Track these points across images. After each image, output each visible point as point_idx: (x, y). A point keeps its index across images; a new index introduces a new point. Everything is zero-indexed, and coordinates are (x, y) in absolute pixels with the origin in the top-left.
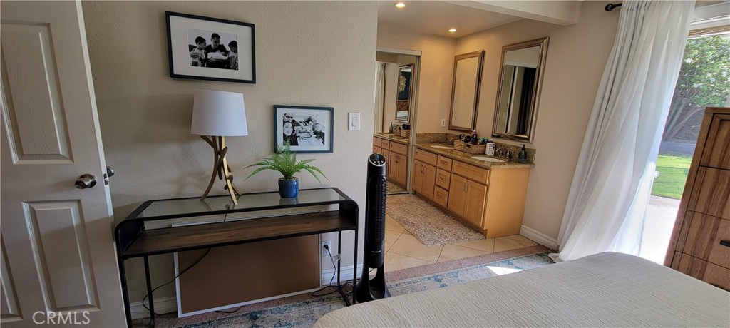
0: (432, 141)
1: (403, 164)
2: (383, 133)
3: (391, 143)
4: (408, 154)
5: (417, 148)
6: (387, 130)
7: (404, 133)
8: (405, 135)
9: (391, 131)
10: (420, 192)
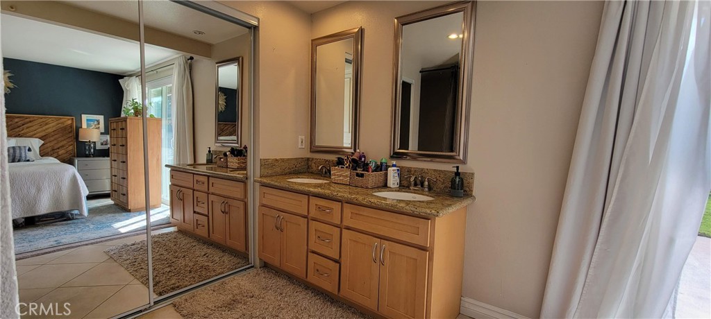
0: (287, 171)
1: (237, 214)
2: (195, 164)
3: (212, 180)
4: (246, 196)
5: (263, 185)
6: (202, 158)
7: (233, 161)
8: (236, 166)
9: (209, 161)
10: (277, 264)
